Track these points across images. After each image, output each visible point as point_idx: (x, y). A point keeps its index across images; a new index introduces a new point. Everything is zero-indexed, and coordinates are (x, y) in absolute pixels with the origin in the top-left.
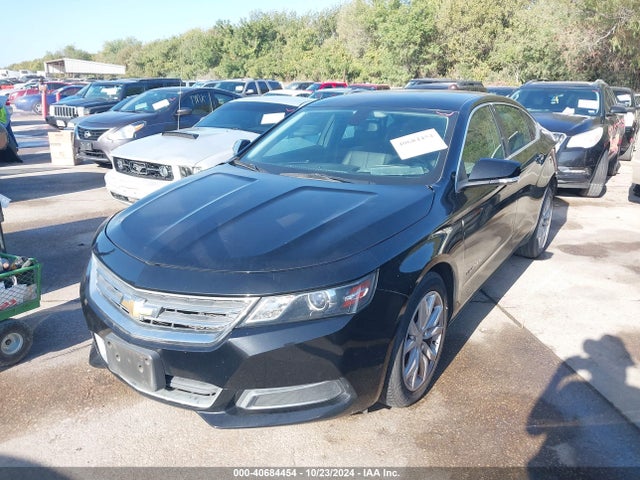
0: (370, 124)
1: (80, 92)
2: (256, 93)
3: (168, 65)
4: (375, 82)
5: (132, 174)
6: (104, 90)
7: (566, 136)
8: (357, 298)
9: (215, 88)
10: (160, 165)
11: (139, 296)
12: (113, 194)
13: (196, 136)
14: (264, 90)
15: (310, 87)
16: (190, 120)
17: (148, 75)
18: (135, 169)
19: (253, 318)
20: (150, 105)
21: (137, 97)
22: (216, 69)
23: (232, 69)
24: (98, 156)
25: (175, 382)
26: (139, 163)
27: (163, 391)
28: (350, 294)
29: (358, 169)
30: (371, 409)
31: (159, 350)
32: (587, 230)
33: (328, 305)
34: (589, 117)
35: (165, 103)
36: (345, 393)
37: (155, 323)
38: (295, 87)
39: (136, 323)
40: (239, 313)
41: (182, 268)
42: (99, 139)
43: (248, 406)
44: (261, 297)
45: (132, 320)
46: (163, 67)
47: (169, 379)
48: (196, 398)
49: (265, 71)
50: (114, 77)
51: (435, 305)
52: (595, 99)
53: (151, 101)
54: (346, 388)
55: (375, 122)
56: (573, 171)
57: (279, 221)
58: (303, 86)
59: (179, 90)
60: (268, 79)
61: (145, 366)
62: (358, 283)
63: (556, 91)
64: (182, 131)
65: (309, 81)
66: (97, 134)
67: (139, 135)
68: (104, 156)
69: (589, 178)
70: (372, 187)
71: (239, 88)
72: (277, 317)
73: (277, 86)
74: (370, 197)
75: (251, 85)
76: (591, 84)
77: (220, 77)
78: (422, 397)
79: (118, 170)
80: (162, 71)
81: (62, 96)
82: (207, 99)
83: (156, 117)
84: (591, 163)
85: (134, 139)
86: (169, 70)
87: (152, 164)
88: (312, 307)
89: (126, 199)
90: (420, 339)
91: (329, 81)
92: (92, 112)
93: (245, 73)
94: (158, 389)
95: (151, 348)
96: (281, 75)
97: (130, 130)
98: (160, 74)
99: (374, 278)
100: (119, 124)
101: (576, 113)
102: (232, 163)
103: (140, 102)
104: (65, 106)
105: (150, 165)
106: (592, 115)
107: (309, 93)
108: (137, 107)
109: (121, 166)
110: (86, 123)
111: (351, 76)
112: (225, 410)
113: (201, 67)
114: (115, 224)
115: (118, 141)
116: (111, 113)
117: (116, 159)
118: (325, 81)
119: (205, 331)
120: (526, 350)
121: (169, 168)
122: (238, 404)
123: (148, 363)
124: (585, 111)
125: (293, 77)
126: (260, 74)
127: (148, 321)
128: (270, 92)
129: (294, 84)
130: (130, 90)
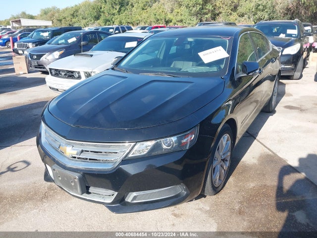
0: (186, 45)
1: (29, 35)
2: (120, 32)
3: (74, 20)
4: (180, 24)
5: (60, 77)
6: (42, 34)
7: (282, 49)
8: (189, 141)
9: (99, 30)
10: (74, 72)
11: (69, 144)
12: (50, 88)
13: (92, 56)
14: (124, 31)
15: (147, 28)
16: (87, 48)
17: (64, 25)
18: (61, 74)
19: (133, 154)
20: (66, 41)
21: (59, 37)
22: (98, 21)
23: (106, 21)
24: (41, 68)
25: (91, 189)
26: (63, 71)
27: (85, 194)
28: (184, 139)
29: (181, 69)
30: (196, 199)
31: (82, 173)
32: (295, 97)
33: (173, 145)
34: (293, 38)
35: (74, 39)
36: (183, 191)
37: (79, 158)
38: (139, 29)
39: (68, 159)
40: (125, 152)
41: (92, 128)
42: (41, 59)
43: (132, 201)
44: (137, 142)
45: (66, 157)
46: (71, 21)
47: (88, 188)
48: (103, 198)
49: (124, 21)
50: (46, 27)
51: (227, 141)
52: (295, 29)
53: (67, 38)
54: (184, 188)
55: (188, 44)
56: (286, 67)
57: (142, 100)
58: (143, 28)
59: (81, 32)
60: (125, 25)
61: (75, 182)
62: (189, 132)
63: (275, 25)
64: (84, 53)
65: (146, 25)
66: (40, 56)
67: (62, 56)
68: (44, 68)
69: (294, 70)
70: (190, 79)
71: (111, 30)
72: (145, 153)
73: (130, 29)
74: (191, 84)
75: (117, 29)
76: (293, 21)
77: (101, 25)
78: (221, 189)
79: (52, 75)
80: (71, 23)
81: (21, 38)
82: (95, 36)
83: (70, 47)
84: (295, 62)
85: (59, 58)
86: (74, 23)
87: (70, 71)
88: (164, 147)
89: (57, 90)
90: (219, 160)
91: (156, 25)
92: (36, 45)
93: (113, 22)
94: (82, 193)
95: (77, 172)
96: (132, 23)
97: (57, 54)
98: (70, 25)
99: (197, 130)
100: (51, 51)
101: (286, 36)
102: (113, 69)
103: (61, 39)
104: (22, 43)
105: (69, 72)
106: (294, 37)
107: (147, 31)
108: (60, 42)
109: (53, 73)
110: (34, 51)
111: (167, 22)
112: (120, 203)
113: (91, 21)
114: (53, 104)
115: (51, 60)
116: (46, 46)
117: (50, 69)
118: (154, 25)
119: (106, 162)
120: (272, 161)
121: (79, 73)
122: (126, 200)
123: (76, 180)
124: (290, 35)
125: (138, 24)
126: (121, 23)
127: (75, 157)
128: (127, 32)
129: (139, 27)
130: (55, 33)
